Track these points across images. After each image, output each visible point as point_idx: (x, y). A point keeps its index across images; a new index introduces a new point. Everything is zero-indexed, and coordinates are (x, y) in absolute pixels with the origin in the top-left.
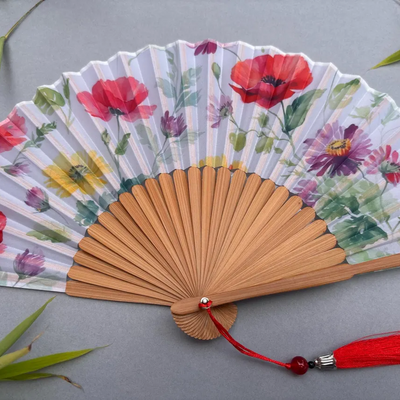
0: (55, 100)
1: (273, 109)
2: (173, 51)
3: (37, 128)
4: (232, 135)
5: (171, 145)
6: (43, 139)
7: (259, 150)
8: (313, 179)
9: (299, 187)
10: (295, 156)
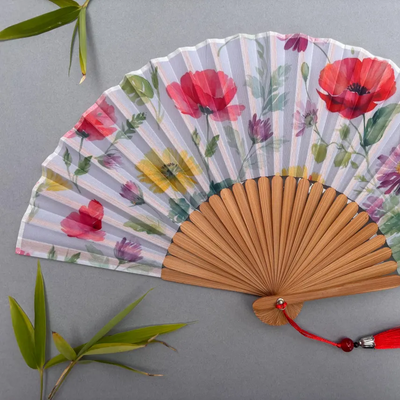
0: (143, 91)
1: (354, 120)
2: (263, 43)
3: (128, 121)
4: (315, 146)
5: (258, 152)
6: (134, 132)
7: (338, 163)
8: (381, 197)
9: (368, 203)
10: (369, 171)
